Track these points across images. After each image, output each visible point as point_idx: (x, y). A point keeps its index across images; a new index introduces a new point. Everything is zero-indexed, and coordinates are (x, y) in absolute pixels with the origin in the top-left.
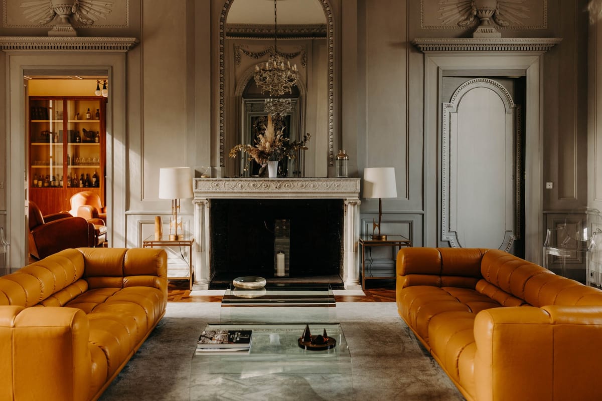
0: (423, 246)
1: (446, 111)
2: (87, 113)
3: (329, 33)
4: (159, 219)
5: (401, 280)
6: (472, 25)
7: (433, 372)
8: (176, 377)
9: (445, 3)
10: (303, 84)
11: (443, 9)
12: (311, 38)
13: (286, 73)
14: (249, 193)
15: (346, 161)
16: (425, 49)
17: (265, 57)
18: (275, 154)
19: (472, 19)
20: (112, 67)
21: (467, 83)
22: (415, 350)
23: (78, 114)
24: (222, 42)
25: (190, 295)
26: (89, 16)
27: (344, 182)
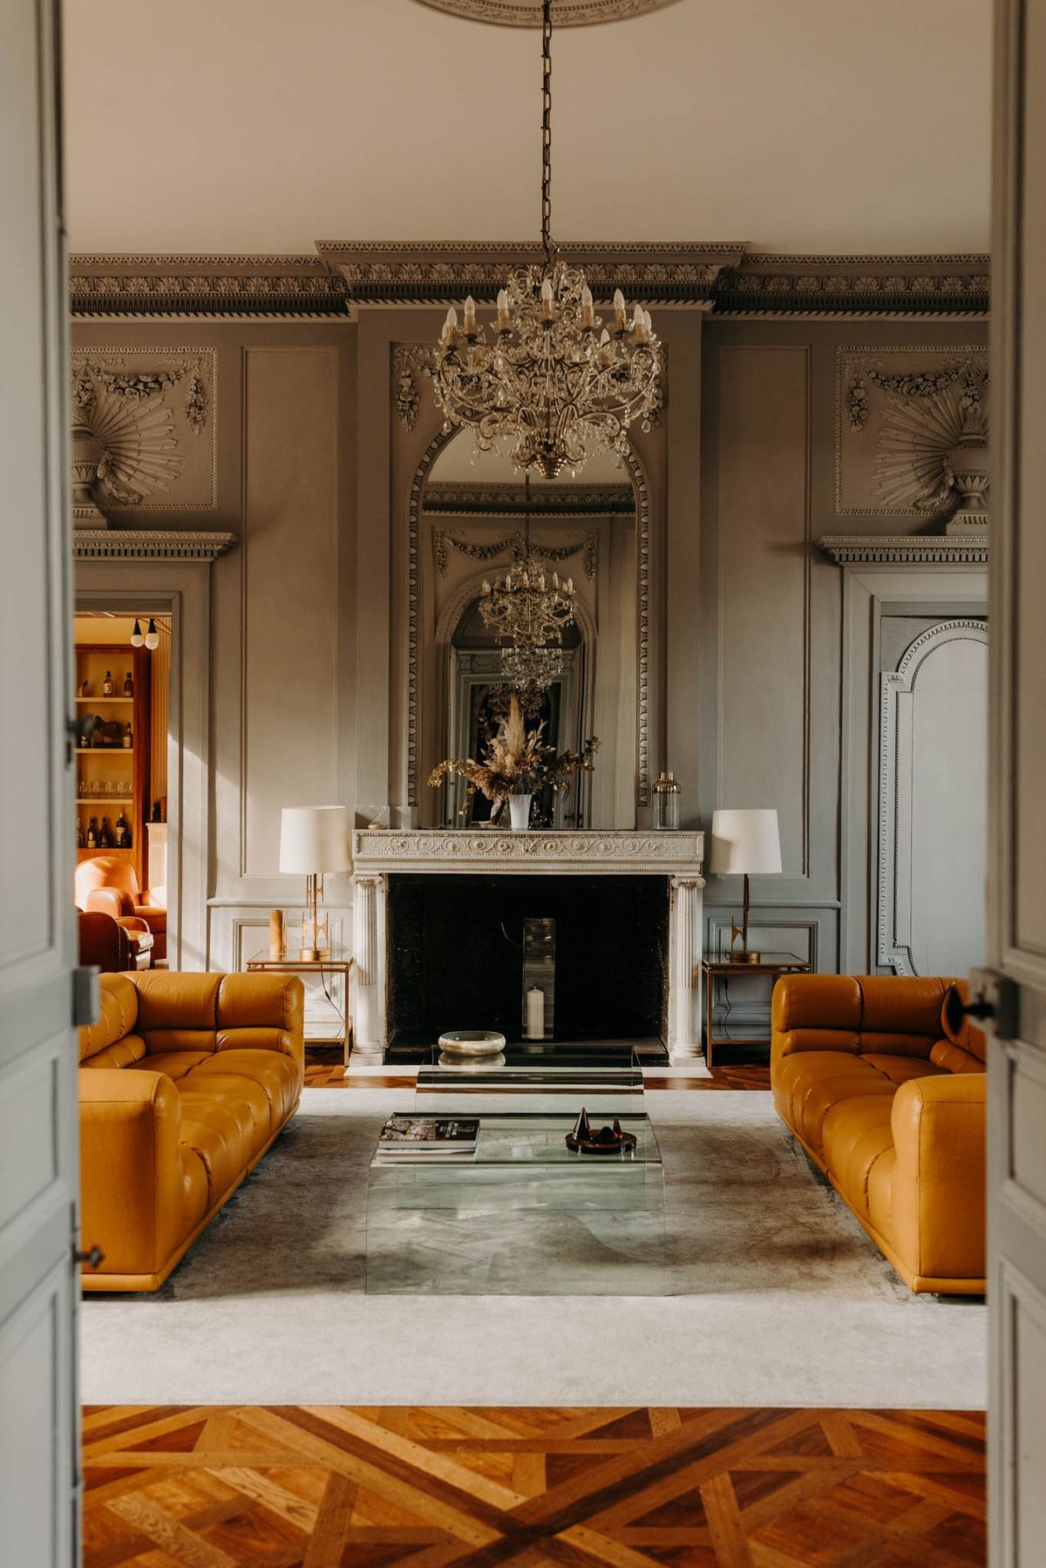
0: (838, 972)
1: (889, 690)
2: (105, 682)
3: (639, 525)
4: (280, 916)
5: (780, 1042)
6: (946, 507)
7: (828, 1209)
8: (331, 1215)
9: (888, 461)
10: (589, 616)
11: (884, 473)
12: (608, 515)
13: (549, 599)
14: (468, 861)
15: (675, 795)
16: (844, 558)
17: (504, 557)
18: (524, 780)
19: (944, 495)
20: (181, 593)
21: (934, 629)
22: (799, 1175)
23: (86, 683)
24: (414, 527)
25: (345, 1075)
26: (133, 485)
27: (670, 841)
